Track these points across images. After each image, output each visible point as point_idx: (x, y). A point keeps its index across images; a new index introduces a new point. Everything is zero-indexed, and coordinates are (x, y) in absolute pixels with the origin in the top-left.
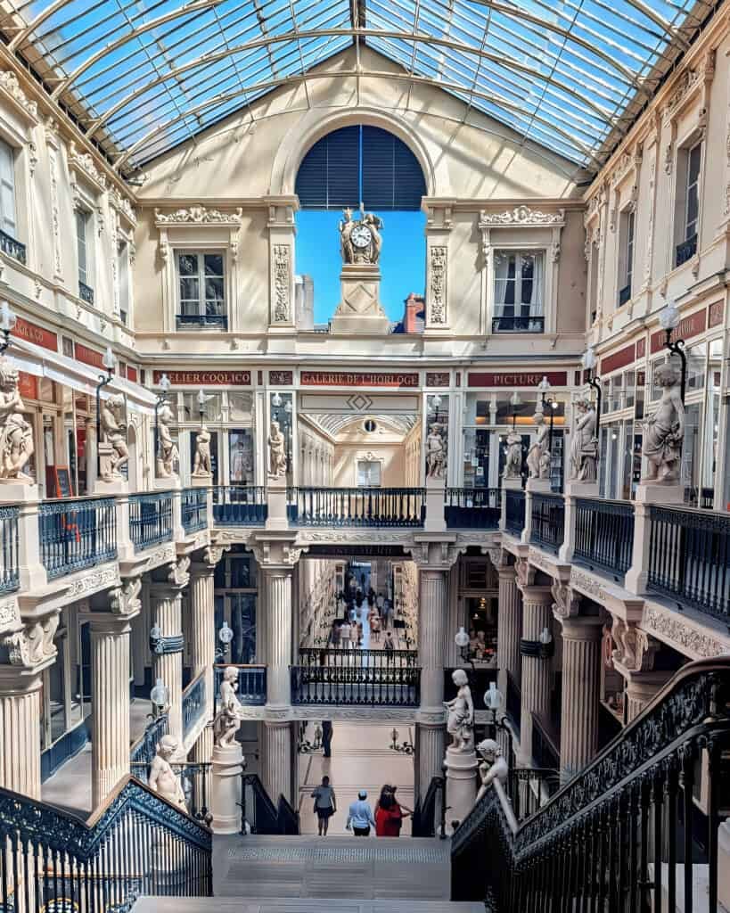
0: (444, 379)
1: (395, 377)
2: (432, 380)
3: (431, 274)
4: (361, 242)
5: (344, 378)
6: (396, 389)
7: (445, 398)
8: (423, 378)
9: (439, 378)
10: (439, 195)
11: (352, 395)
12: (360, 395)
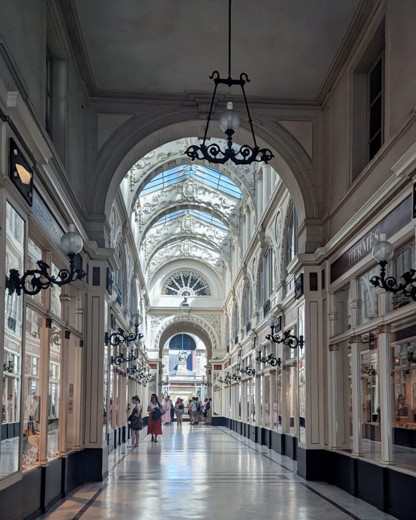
0: (200, 384)
1: (190, 384)
2: (197, 385)
3: (197, 363)
4: (183, 357)
5: (179, 384)
6: (190, 386)
7: (200, 389)
8: (196, 384)
9: (199, 384)
10: (198, 348)
11: (180, 387)
12: (182, 387)
